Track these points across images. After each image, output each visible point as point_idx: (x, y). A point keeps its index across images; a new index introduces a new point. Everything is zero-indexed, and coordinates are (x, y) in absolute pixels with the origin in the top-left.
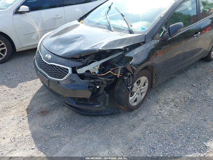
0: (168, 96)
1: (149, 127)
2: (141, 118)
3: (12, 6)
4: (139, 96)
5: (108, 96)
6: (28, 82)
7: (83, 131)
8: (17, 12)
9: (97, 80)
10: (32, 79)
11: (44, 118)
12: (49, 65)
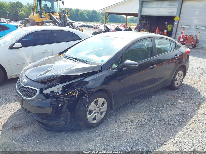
0: (128, 117)
1: (102, 141)
2: (98, 134)
3: (9, 43)
4: (98, 115)
5: (69, 113)
6: (11, 104)
7: (45, 142)
8: (12, 47)
9: (59, 99)
10: (15, 101)
11: (15, 132)
12: (24, 87)
